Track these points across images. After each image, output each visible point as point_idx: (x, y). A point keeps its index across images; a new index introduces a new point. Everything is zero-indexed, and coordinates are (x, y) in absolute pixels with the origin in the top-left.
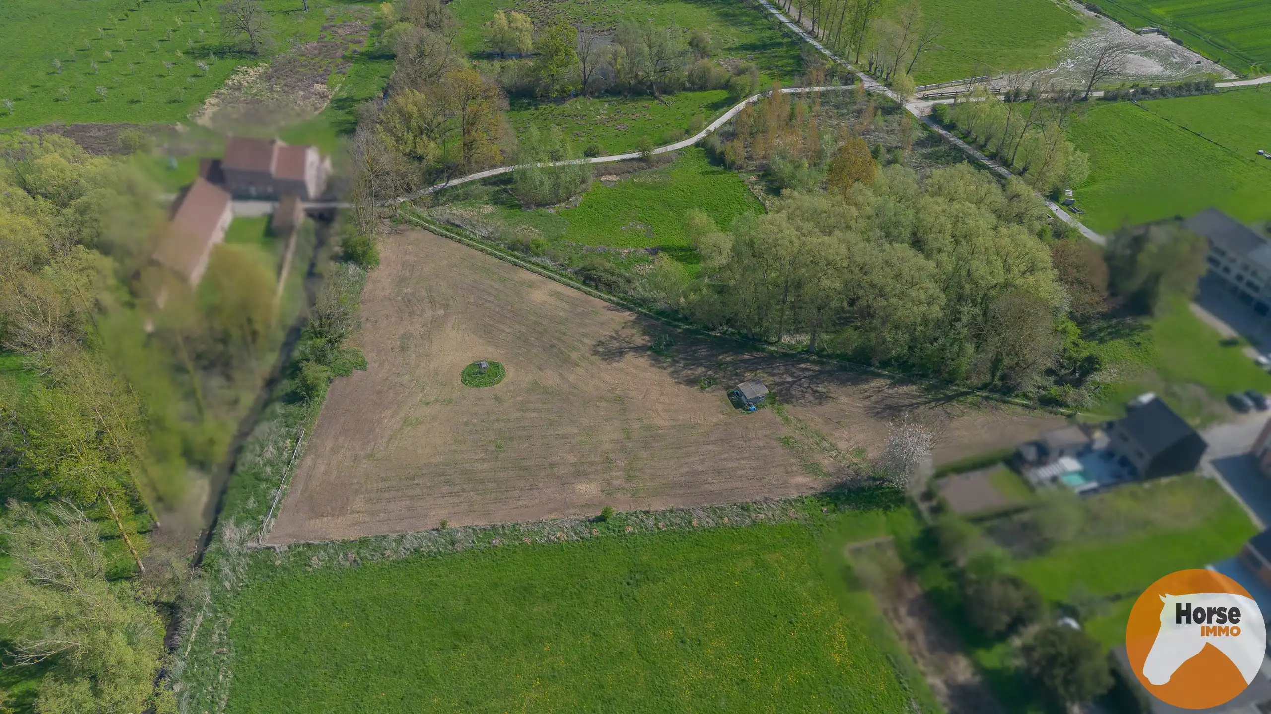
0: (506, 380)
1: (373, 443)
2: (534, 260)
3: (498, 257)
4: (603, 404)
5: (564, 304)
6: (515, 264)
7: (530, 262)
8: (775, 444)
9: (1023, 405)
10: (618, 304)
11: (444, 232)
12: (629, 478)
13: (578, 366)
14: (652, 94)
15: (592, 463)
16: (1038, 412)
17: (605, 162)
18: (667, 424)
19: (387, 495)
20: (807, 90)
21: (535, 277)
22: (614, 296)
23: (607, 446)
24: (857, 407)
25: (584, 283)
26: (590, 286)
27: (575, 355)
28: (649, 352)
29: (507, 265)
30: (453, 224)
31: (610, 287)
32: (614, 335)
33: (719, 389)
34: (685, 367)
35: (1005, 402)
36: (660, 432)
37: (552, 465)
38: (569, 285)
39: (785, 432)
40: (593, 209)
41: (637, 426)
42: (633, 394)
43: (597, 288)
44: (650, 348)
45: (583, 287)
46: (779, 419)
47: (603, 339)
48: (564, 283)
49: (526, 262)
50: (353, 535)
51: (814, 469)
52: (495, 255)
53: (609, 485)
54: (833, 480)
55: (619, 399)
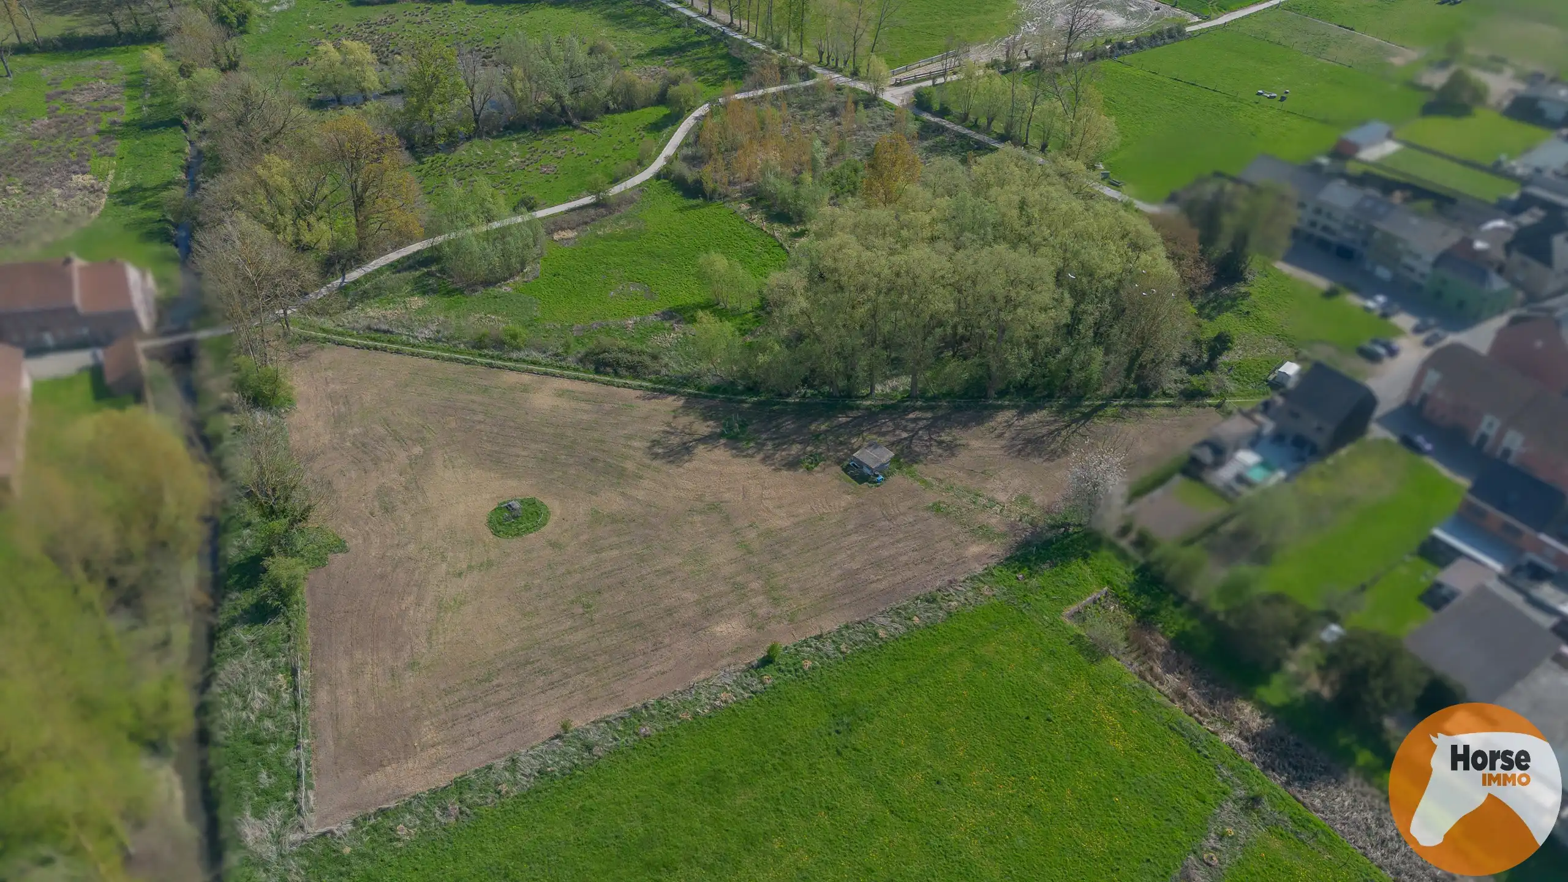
0: (553, 519)
1: (409, 647)
2: (514, 355)
3: (462, 362)
4: (697, 518)
5: (583, 404)
6: (491, 366)
7: (510, 360)
8: (926, 515)
9: (1167, 405)
10: (654, 390)
11: (371, 343)
12: (776, 601)
13: (641, 477)
14: (569, 123)
15: (720, 595)
16: (1185, 410)
17: (550, 216)
18: (786, 523)
19: (463, 711)
20: (760, 92)
21: (526, 378)
22: (644, 379)
23: (727, 570)
24: (995, 449)
25: (597, 371)
26: (606, 374)
27: (630, 466)
28: (722, 441)
29: (480, 369)
30: (377, 331)
31: (635, 370)
32: (668, 429)
33: (830, 465)
34: (777, 447)
35: (1148, 406)
36: (785, 534)
37: (670, 612)
38: (578, 378)
39: (930, 498)
40: (561, 278)
41: (752, 534)
42: (727, 496)
43: (617, 374)
44: (721, 435)
45: (597, 377)
46: (917, 484)
47: (655, 437)
48: (569, 377)
49: (505, 360)
50: (441, 778)
51: (984, 533)
52: (457, 360)
53: (755, 616)
54: (1011, 540)
55: (714, 507)
